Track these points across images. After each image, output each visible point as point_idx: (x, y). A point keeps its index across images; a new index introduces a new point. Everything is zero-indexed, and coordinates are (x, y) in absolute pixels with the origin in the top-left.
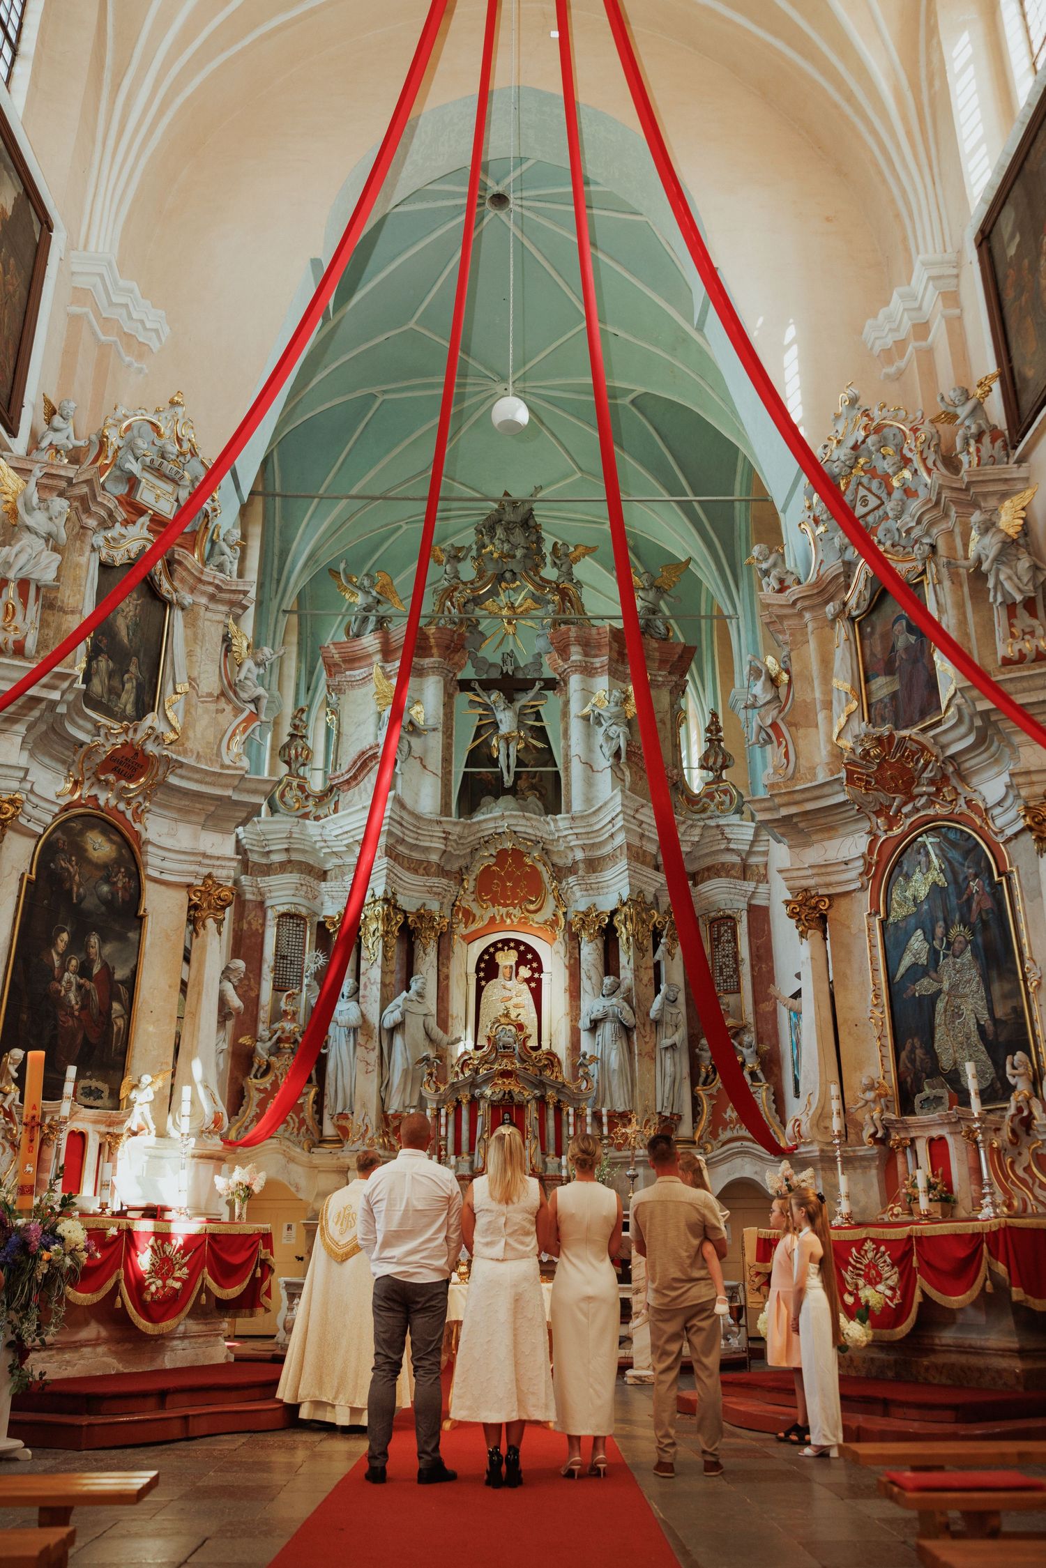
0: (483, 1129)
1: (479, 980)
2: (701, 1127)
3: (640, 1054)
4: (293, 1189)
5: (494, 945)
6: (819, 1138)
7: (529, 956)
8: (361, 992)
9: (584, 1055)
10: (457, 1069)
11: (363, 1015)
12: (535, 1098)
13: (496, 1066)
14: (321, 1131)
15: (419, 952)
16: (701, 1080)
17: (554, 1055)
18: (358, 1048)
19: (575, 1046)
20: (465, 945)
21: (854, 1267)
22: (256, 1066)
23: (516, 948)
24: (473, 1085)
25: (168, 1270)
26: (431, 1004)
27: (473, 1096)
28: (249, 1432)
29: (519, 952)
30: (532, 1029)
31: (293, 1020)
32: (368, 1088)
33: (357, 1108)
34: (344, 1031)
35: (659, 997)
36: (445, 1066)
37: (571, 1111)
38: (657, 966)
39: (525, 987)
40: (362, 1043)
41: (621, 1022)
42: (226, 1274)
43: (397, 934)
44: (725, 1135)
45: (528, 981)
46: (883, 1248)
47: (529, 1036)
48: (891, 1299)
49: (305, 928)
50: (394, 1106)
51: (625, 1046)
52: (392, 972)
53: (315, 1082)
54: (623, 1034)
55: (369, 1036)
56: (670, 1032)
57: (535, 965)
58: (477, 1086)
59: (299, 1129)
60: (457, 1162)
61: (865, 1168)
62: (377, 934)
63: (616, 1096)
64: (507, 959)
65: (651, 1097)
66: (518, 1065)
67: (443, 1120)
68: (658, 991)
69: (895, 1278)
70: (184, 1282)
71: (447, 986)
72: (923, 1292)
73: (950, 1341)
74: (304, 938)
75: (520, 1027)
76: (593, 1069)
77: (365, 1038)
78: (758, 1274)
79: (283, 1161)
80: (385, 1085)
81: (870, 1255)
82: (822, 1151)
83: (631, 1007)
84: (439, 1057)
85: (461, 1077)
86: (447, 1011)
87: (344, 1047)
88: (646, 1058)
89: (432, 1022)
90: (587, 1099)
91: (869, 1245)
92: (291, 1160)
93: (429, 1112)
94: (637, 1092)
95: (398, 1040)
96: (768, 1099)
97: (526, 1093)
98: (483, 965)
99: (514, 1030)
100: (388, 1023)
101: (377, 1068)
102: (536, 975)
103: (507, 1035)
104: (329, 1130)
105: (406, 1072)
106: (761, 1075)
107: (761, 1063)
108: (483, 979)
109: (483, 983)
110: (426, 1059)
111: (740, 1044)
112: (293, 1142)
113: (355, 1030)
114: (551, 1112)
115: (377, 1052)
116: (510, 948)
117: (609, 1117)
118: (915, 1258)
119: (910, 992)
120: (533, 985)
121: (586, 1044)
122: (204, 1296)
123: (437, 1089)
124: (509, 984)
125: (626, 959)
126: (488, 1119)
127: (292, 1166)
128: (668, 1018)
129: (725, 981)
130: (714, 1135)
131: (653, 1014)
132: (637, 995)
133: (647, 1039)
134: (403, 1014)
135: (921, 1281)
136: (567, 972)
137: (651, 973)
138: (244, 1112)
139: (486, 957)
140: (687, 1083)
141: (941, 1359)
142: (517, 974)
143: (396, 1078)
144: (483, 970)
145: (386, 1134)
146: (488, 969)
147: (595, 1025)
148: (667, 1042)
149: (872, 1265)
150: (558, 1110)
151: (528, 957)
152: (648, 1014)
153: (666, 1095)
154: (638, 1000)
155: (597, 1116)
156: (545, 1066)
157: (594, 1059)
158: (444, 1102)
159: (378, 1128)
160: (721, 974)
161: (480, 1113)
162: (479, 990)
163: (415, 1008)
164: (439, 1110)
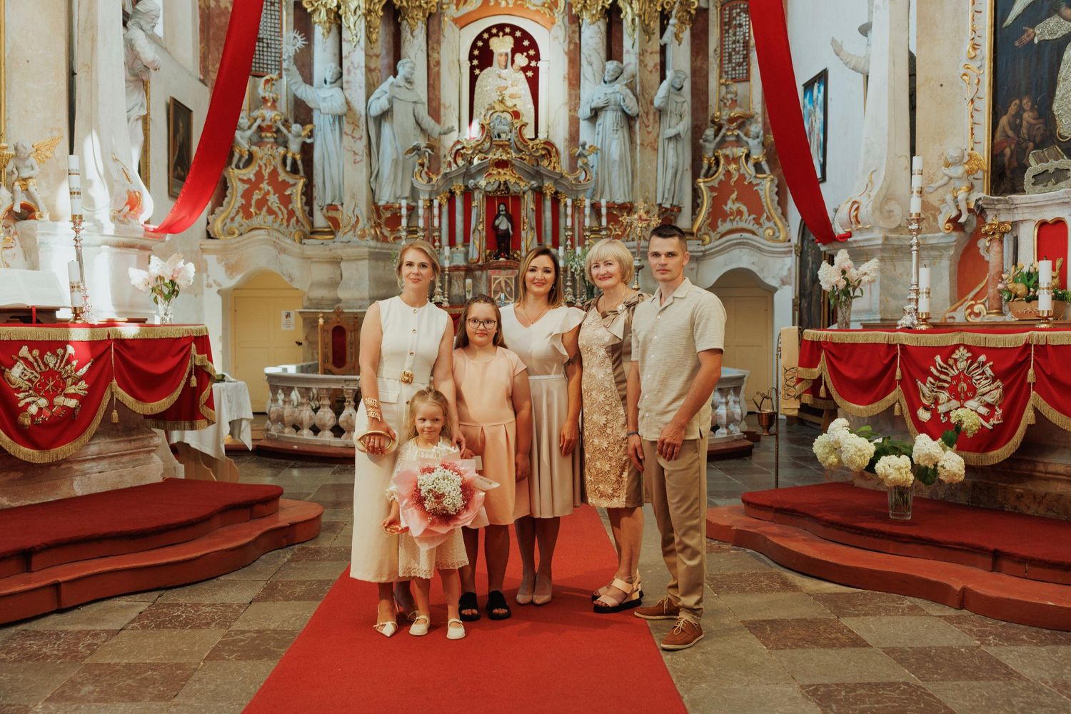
0: (477, 220)
1: (472, 68)
2: (700, 219)
3: (642, 144)
4: (287, 279)
5: (488, 30)
6: (881, 224)
7: (526, 43)
8: (345, 77)
9: (583, 146)
10: (449, 159)
11: (348, 103)
12: (532, 189)
13: (490, 156)
14: (312, 224)
15: (406, 34)
16: (703, 172)
17: (552, 145)
18: (344, 136)
19: (574, 137)
20: (456, 29)
21: (936, 378)
22: (237, 156)
23: (512, 34)
24: (467, 175)
25: (56, 386)
26: (421, 91)
27: (466, 187)
28: (158, 589)
29: (515, 38)
30: (528, 117)
31: (274, 107)
32: (356, 178)
33: (347, 199)
34: (329, 119)
35: (665, 83)
36: (438, 157)
37: (569, 202)
38: (663, 49)
39: (521, 75)
40: (349, 132)
41: (623, 111)
42: (145, 385)
43: (381, 13)
44: (723, 227)
45: (524, 69)
46: (983, 358)
47: (525, 125)
48: (986, 419)
49: (281, 8)
50: (385, 197)
51: (626, 135)
52: (378, 56)
53: (302, 173)
54: (624, 123)
55: (356, 125)
56: (674, 120)
57: (532, 52)
58: (473, 177)
59: (288, 221)
60: (452, 253)
61: (935, 258)
62: (359, 13)
63: (615, 186)
64: (502, 46)
65: (652, 189)
66: (514, 155)
67: (436, 211)
68: (663, 77)
69: (997, 394)
70: (82, 400)
71: (438, 73)
72: (1036, 411)
73: (1061, 469)
74: (281, 19)
75: (516, 115)
76: (592, 159)
77: (351, 127)
78: (800, 380)
79: (274, 252)
80: (374, 176)
81: (962, 365)
82: (886, 238)
83: (635, 95)
84: (430, 147)
85: (454, 167)
86: (439, 100)
87: (329, 136)
88: (649, 149)
89: (423, 111)
90: (585, 191)
91: (961, 353)
92: (282, 250)
93: (421, 203)
94: (637, 183)
95: (386, 129)
96: (771, 191)
97: (522, 184)
98: (476, 52)
99: (509, 117)
100: (374, 110)
101: (365, 158)
102: (533, 64)
103: (503, 125)
104: (320, 221)
105: (396, 162)
106: (765, 166)
107: (765, 155)
108: (477, 67)
109: (477, 72)
110: (416, 148)
111: (747, 135)
112: (283, 234)
113: (340, 118)
114: (548, 204)
115: (364, 141)
116: (505, 34)
117: (608, 208)
118: (1031, 371)
119: (1025, 38)
120: (530, 74)
121: (586, 134)
122: (115, 413)
123: (430, 180)
124: (504, 73)
125: (630, 41)
126: (483, 210)
127: (283, 257)
128: (672, 107)
129: (734, 69)
130: (713, 226)
131: (658, 102)
132: (642, 81)
133: (650, 129)
134: (391, 102)
135: (1035, 398)
136: (566, 59)
137: (657, 58)
138: (229, 203)
139: (480, 44)
140: (688, 175)
141: (1041, 488)
142: (513, 62)
143: (386, 167)
144: (477, 57)
145: (378, 225)
146: (482, 56)
147: (595, 114)
148: (671, 132)
149: (965, 377)
150: (556, 201)
151: (524, 44)
152: (652, 103)
153: (667, 187)
154: (642, 87)
155: (596, 208)
156: (543, 156)
157: (594, 150)
158: (438, 193)
159: (369, 219)
160: (730, 61)
161: (474, 204)
162: (473, 79)
163: (403, 94)
164: (431, 201)
